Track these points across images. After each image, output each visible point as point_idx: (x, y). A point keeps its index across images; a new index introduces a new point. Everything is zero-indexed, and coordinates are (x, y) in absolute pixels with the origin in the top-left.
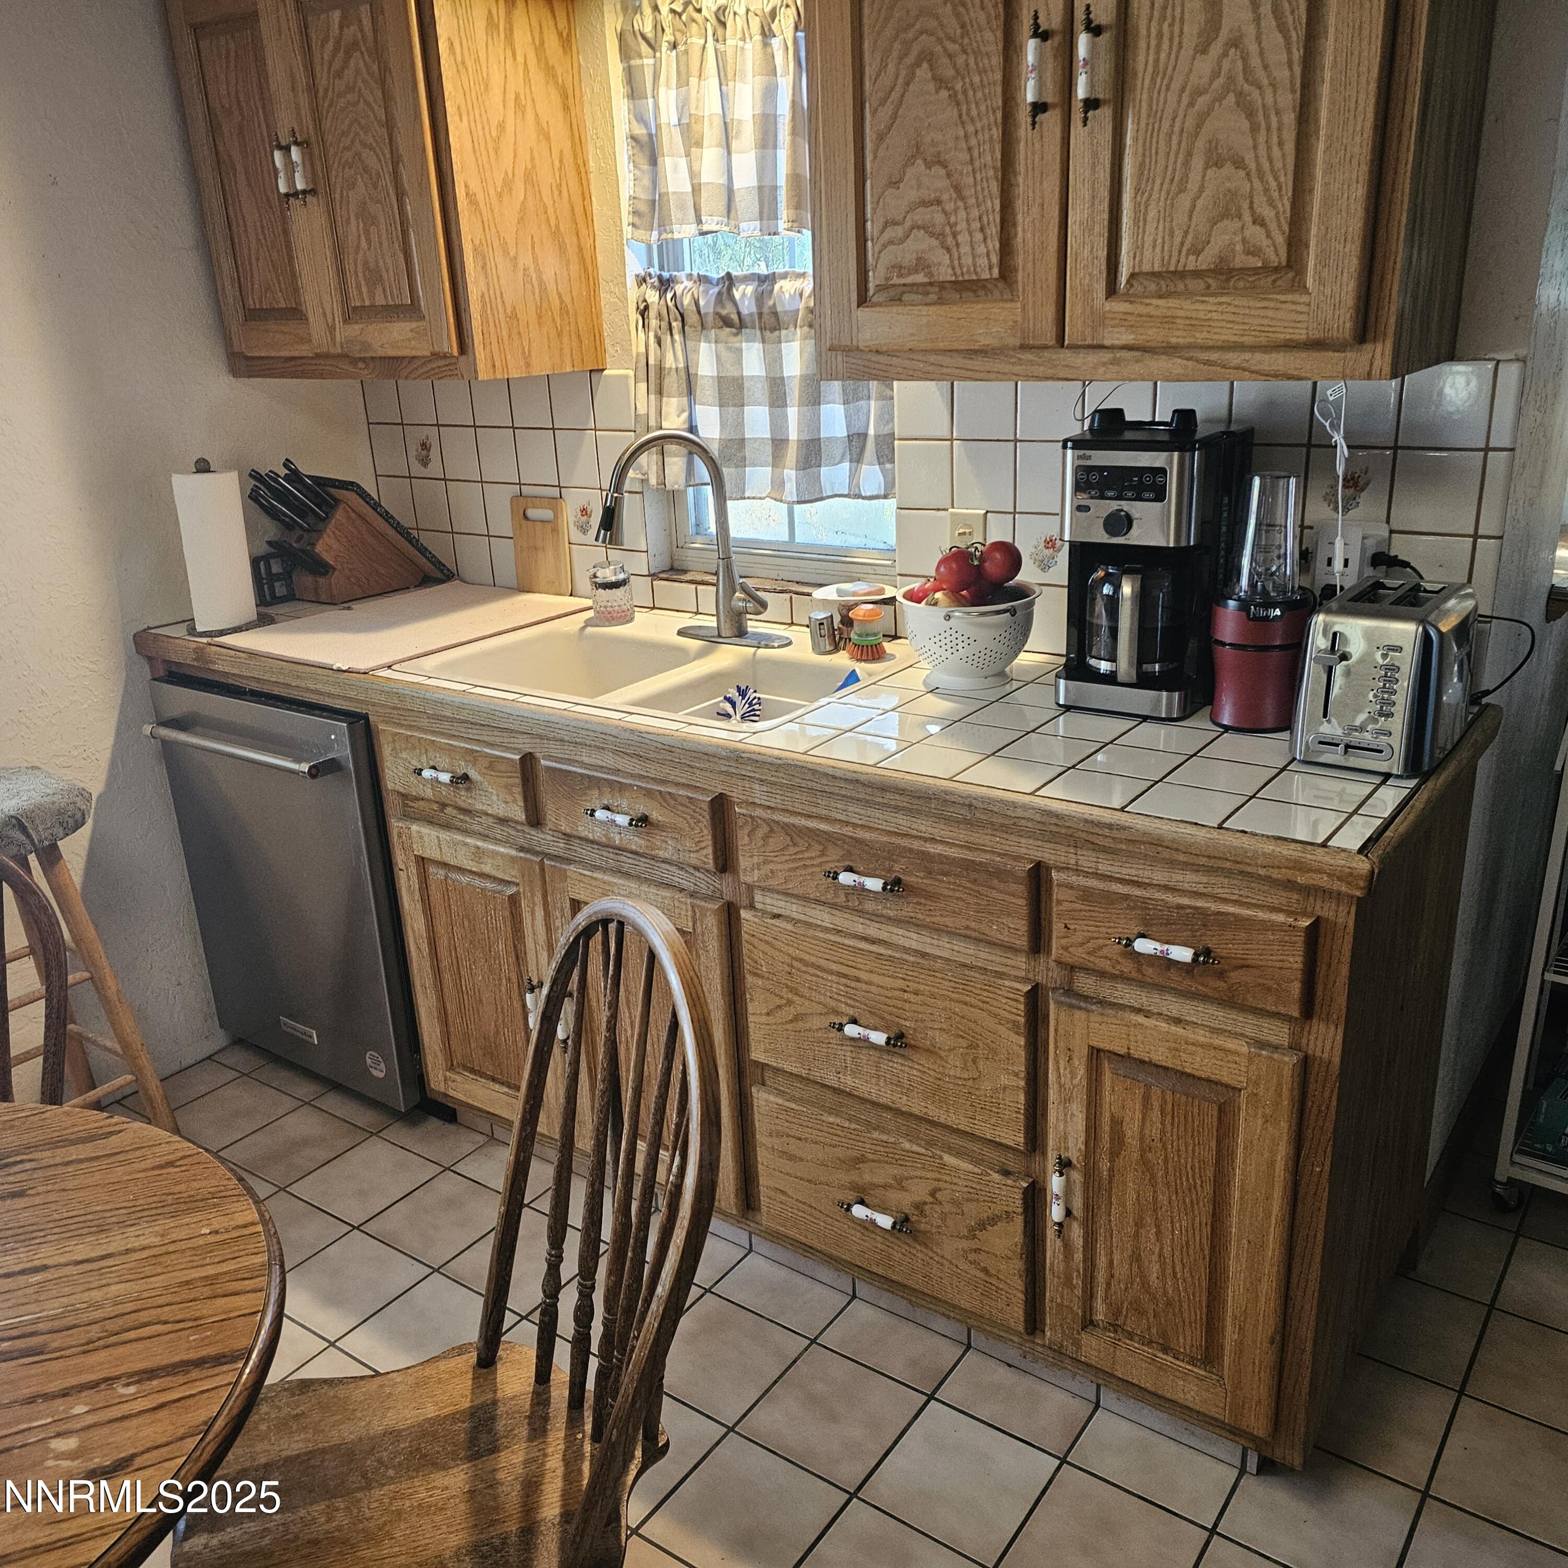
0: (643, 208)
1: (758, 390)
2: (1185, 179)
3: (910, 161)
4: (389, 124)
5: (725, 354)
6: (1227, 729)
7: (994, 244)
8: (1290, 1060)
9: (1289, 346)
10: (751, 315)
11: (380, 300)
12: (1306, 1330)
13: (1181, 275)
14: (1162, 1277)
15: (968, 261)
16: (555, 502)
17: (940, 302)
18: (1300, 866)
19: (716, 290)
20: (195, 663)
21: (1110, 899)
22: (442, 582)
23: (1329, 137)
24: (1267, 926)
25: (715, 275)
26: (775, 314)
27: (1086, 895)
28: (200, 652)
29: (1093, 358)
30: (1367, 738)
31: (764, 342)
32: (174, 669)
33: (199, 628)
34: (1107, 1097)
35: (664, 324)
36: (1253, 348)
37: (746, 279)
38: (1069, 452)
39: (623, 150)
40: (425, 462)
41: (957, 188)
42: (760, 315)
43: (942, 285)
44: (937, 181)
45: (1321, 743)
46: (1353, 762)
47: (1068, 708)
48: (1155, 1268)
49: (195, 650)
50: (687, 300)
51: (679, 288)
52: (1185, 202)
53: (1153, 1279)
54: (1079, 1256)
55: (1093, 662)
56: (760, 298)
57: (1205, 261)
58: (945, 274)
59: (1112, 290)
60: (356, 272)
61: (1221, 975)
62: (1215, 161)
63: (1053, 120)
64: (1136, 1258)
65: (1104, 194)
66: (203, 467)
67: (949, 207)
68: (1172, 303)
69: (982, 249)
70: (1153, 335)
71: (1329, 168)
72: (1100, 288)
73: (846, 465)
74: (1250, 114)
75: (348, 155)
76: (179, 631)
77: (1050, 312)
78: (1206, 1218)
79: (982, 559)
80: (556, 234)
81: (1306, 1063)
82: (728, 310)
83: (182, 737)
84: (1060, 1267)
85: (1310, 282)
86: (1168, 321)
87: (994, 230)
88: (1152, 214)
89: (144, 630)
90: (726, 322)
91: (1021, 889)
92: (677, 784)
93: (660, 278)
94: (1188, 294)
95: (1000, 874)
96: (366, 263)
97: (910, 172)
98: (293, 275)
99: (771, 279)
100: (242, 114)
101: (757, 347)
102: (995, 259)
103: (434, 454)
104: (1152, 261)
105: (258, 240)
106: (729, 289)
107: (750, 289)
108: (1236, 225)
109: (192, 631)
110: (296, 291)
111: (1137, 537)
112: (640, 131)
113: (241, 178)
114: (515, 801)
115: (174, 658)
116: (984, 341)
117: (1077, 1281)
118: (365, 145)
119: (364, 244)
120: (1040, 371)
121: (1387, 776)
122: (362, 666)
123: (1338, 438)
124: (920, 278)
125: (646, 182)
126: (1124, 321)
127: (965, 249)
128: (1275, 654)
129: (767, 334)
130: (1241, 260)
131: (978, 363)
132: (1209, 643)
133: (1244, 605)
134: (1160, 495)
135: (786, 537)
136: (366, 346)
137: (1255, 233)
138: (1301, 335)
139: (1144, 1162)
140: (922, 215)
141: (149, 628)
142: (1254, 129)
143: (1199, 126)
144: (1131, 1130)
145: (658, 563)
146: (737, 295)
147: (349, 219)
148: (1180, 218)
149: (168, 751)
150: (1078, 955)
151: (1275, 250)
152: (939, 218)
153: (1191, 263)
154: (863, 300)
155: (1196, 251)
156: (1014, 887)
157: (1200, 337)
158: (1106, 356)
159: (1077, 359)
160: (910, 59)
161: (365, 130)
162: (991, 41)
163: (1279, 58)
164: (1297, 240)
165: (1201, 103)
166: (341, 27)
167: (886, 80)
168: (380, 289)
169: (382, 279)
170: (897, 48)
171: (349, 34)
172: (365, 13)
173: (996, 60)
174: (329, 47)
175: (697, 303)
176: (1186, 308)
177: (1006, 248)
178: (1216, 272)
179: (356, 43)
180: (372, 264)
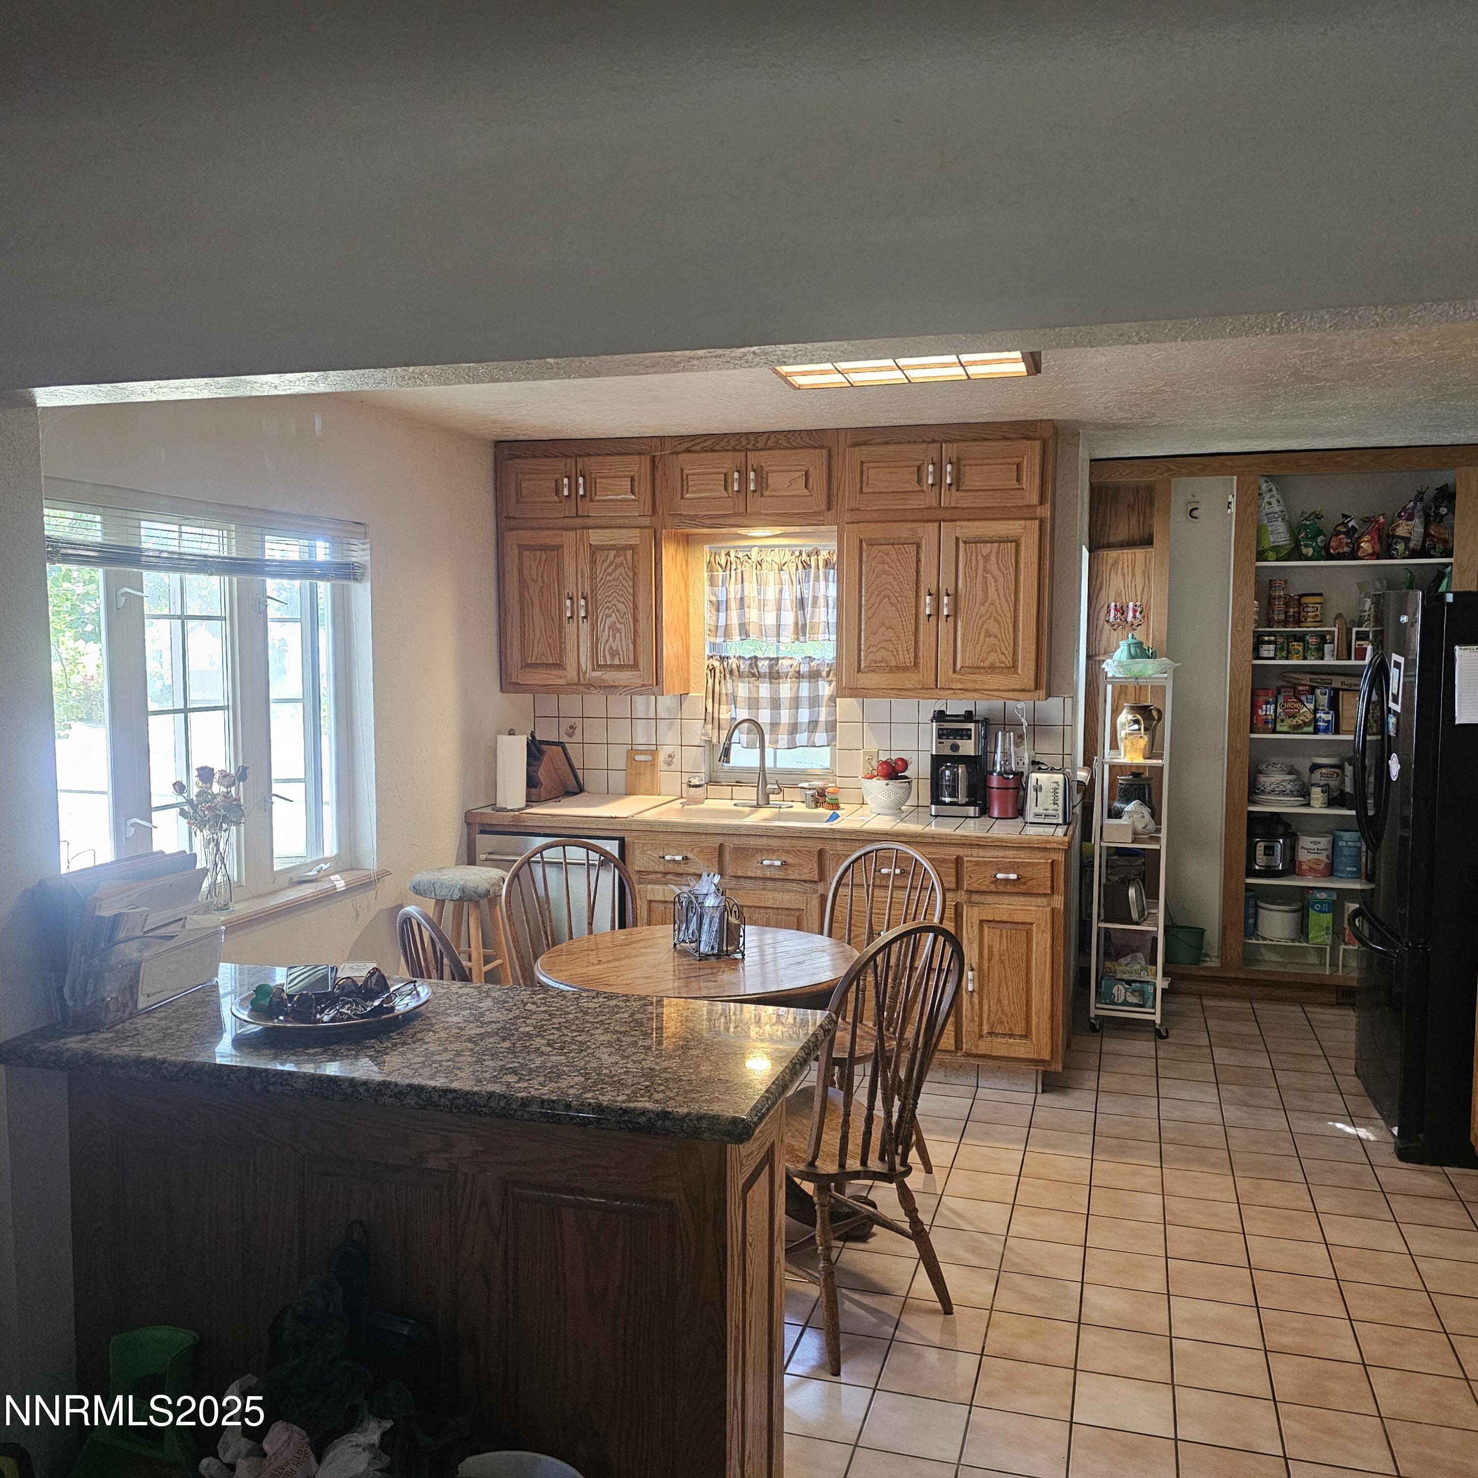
0: (713, 628)
1: (767, 703)
2: (979, 639)
3: (879, 627)
4: (634, 595)
5: (751, 688)
6: (997, 819)
7: (912, 655)
8: (1049, 909)
9: (1014, 690)
10: (765, 673)
11: (616, 662)
12: (1060, 1014)
13: (979, 668)
14: (1009, 1006)
15: (901, 660)
16: (654, 753)
17: (891, 672)
18: (1048, 842)
19: (748, 662)
21: (985, 863)
22: (576, 794)
23: (1023, 632)
24: (1039, 864)
25: (747, 656)
26: (778, 672)
27: (977, 864)
28: (513, 819)
29: (947, 692)
30: (1050, 812)
31: (771, 683)
32: (486, 828)
33: (506, 808)
34: (986, 938)
35: (722, 675)
36: (1002, 691)
37: (765, 659)
38: (934, 724)
39: (707, 605)
40: (571, 735)
41: (898, 637)
42: (770, 673)
43: (891, 667)
44: (890, 635)
45: (1035, 815)
46: (1047, 821)
47: (936, 816)
48: (1006, 1003)
50: (734, 666)
51: (730, 661)
52: (979, 647)
53: (1006, 1008)
54: (977, 1008)
55: (943, 799)
56: (771, 667)
57: (987, 664)
58: (893, 664)
59: (954, 671)
60: (604, 650)
61: (1025, 883)
62: (988, 635)
63: (933, 620)
64: (999, 1000)
65: (951, 642)
66: (512, 733)
67: (895, 643)
68: (976, 676)
69: (907, 657)
70: (969, 686)
71: (1023, 640)
72: (951, 671)
73: (806, 733)
74: (999, 624)
75: (610, 605)
76: (489, 810)
77: (933, 678)
78: (1024, 977)
79: (895, 763)
81: (1053, 909)
82: (755, 671)
84: (969, 1015)
85: (1020, 672)
86: (975, 681)
87: (912, 651)
88: (968, 649)
89: (468, 812)
90: (754, 675)
91: (953, 865)
93: (720, 656)
94: (980, 673)
95: (947, 863)
96: (611, 648)
97: (880, 631)
98: (562, 651)
99: (777, 659)
100: (544, 583)
101: (768, 685)
102: (912, 660)
103: (578, 732)
104: (969, 663)
105: (541, 634)
106: (756, 662)
107: (766, 663)
108: (995, 654)
110: (561, 657)
111: (961, 752)
112: (713, 599)
113: (537, 609)
114: (713, 865)
116: (907, 686)
117: (976, 1019)
118: (619, 601)
119: (611, 638)
120: (928, 696)
121: (1057, 825)
123: (1023, 720)
124: (883, 664)
125: (714, 618)
126: (959, 681)
127: (901, 656)
128: (1011, 790)
129: (773, 680)
130: (997, 665)
131: (904, 693)
132: (987, 788)
133: (999, 775)
134: (970, 738)
135: (772, 766)
136: (604, 681)
137: (1002, 657)
138: (1018, 687)
139: (1002, 961)
140: (884, 644)
141: (473, 810)
142: (1000, 628)
143: (983, 625)
144: (995, 950)
146: (760, 665)
148: (978, 652)
150: (975, 886)
151: (1008, 661)
152: (891, 646)
153: (982, 665)
154: (859, 671)
155: (984, 662)
156: (950, 865)
157: (986, 687)
158: (952, 692)
159: (941, 692)
160: (881, 596)
161: (621, 596)
162: (912, 595)
163: (1006, 609)
164: (1015, 660)
165: (983, 619)
166: (615, 557)
167: (871, 602)
168: (617, 657)
169: (619, 654)
170: (876, 592)
171: (619, 560)
172: (629, 553)
173: (913, 600)
174: (606, 564)
175: (738, 667)
176: (980, 678)
177: (916, 657)
178: (989, 668)
179: (622, 564)
180: (614, 648)
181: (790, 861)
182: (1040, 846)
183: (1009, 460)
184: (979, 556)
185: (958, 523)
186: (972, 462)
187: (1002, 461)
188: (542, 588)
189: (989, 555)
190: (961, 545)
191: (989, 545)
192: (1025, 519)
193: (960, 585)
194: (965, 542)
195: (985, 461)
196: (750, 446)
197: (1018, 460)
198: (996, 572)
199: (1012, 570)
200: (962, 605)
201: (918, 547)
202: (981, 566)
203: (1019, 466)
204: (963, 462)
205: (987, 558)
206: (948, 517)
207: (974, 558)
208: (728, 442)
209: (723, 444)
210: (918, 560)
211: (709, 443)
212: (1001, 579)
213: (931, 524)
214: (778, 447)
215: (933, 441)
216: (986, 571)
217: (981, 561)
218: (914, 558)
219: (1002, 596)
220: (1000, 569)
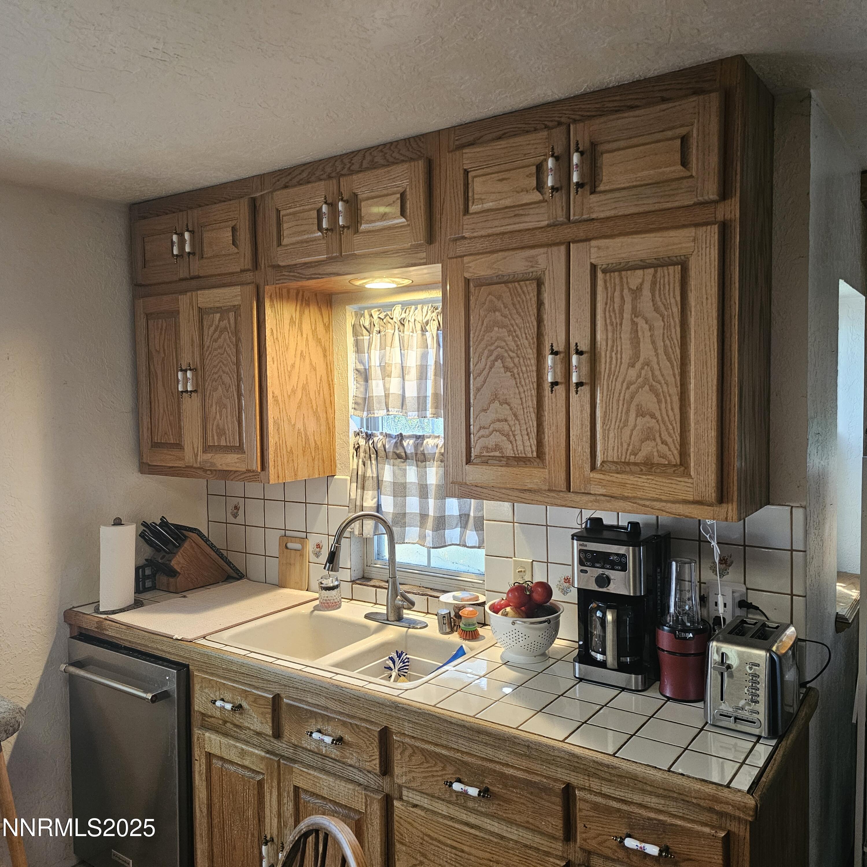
0: (360, 401)
1: (414, 490)
2: (627, 420)
3: (492, 401)
4: (238, 364)
5: (397, 471)
6: (669, 699)
7: (534, 442)
9: (685, 502)
10: (412, 453)
11: (223, 443)
13: (628, 464)
15: (521, 448)
16: (303, 540)
17: (507, 465)
18: (715, 799)
19: (395, 441)
20: (96, 630)
21: (609, 811)
22: (238, 579)
23: (696, 408)
24: (700, 835)
25: (394, 434)
26: (424, 454)
27: (596, 807)
28: (100, 624)
29: (585, 498)
30: (746, 714)
31: (417, 467)
32: (84, 632)
33: (101, 609)
35: (367, 456)
36: (666, 501)
37: (410, 437)
38: (575, 542)
39: (351, 375)
40: (235, 516)
41: (515, 415)
42: (416, 454)
43: (508, 458)
44: (505, 412)
45: (721, 715)
46: (740, 727)
47: (581, 680)
49: (97, 622)
50: (379, 445)
51: (375, 439)
52: (627, 432)
55: (593, 653)
56: (416, 446)
57: (640, 458)
58: (510, 453)
59: (593, 468)
60: (212, 430)
62: (641, 413)
63: (560, 389)
65: (588, 423)
66: (118, 522)
67: (512, 423)
68: (624, 476)
69: (528, 443)
70: (616, 491)
71: (697, 423)
72: (587, 466)
73: (459, 529)
74: (657, 395)
75: (216, 376)
76: (89, 610)
77: (563, 475)
79: (531, 591)
80: (315, 413)
82: (400, 451)
83: (82, 673)
85: (692, 473)
86: (623, 485)
87: (534, 435)
88: (611, 435)
89: (70, 609)
90: (399, 456)
91: (558, 800)
92: (361, 719)
93: (366, 433)
94: (632, 473)
95: (545, 790)
96: (218, 425)
97: (492, 406)
98: (180, 427)
99: (422, 438)
100: (165, 353)
101: (414, 468)
102: (534, 448)
103: (241, 512)
104: (613, 456)
105: (164, 411)
106: (401, 441)
107: (411, 442)
108: (653, 444)
109: (97, 610)
110: (180, 436)
111: (613, 588)
112: (360, 367)
113: (160, 383)
114: (267, 722)
115: (85, 626)
116: (530, 486)
118: (224, 372)
119: (218, 417)
120: (559, 502)
121: (759, 737)
122: (189, 637)
123: (714, 544)
124: (497, 454)
125: (362, 389)
126: (600, 483)
127: (519, 443)
128: (691, 658)
129: (419, 463)
130: (656, 460)
131: (527, 495)
132: (655, 649)
133: (673, 630)
134: (624, 569)
135: (426, 564)
136: (213, 464)
137: (663, 448)
138: (690, 497)
140: (498, 425)
141: (74, 607)
142: (659, 402)
143: (632, 398)
145: (357, 574)
146: (405, 444)
147: (212, 405)
148: (626, 437)
149: (72, 680)
150: (592, 845)
151: (674, 457)
152: (506, 428)
153: (632, 459)
154: (468, 461)
155: (635, 455)
156: (554, 799)
157: (639, 494)
158: (592, 498)
159: (577, 498)
160: (492, 358)
161: (225, 365)
162: (531, 354)
163: (668, 372)
164: (684, 453)
165: (633, 388)
166: (219, 321)
167: (481, 365)
168: (223, 438)
169: (225, 433)
170: (486, 352)
171: (223, 324)
172: (232, 315)
173: (533, 361)
174: (212, 329)
175: (384, 446)
176: (632, 479)
177: (540, 444)
178: (645, 464)
179: (226, 328)
180: (221, 426)
181: (347, 737)
182: (702, 803)
183: (669, 134)
184: (626, 291)
185: (593, 243)
186: (615, 145)
187: (659, 136)
188: (163, 360)
189: (640, 288)
190: (600, 275)
191: (640, 272)
192: (696, 225)
193: (599, 337)
194: (604, 271)
195: (635, 141)
196: (345, 171)
197: (683, 131)
198: (651, 314)
199: (676, 310)
200: (603, 367)
201: (540, 283)
202: (628, 307)
203: (684, 140)
204: (601, 148)
205: (636, 292)
206: (582, 235)
207: (617, 294)
208: (323, 169)
209: (318, 173)
210: (540, 304)
211: (304, 175)
212: (659, 324)
213: (555, 249)
214: (374, 166)
215: (560, 124)
216: (635, 313)
217: (628, 299)
218: (534, 299)
219: (661, 351)
220: (656, 309)
